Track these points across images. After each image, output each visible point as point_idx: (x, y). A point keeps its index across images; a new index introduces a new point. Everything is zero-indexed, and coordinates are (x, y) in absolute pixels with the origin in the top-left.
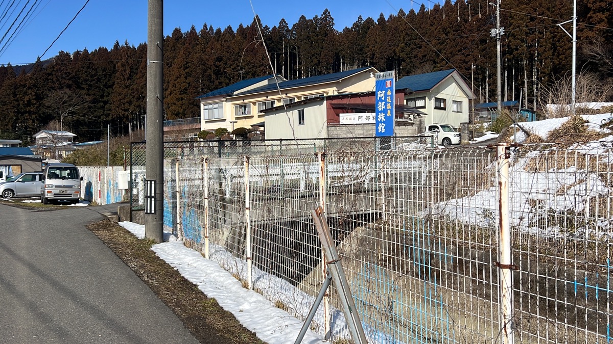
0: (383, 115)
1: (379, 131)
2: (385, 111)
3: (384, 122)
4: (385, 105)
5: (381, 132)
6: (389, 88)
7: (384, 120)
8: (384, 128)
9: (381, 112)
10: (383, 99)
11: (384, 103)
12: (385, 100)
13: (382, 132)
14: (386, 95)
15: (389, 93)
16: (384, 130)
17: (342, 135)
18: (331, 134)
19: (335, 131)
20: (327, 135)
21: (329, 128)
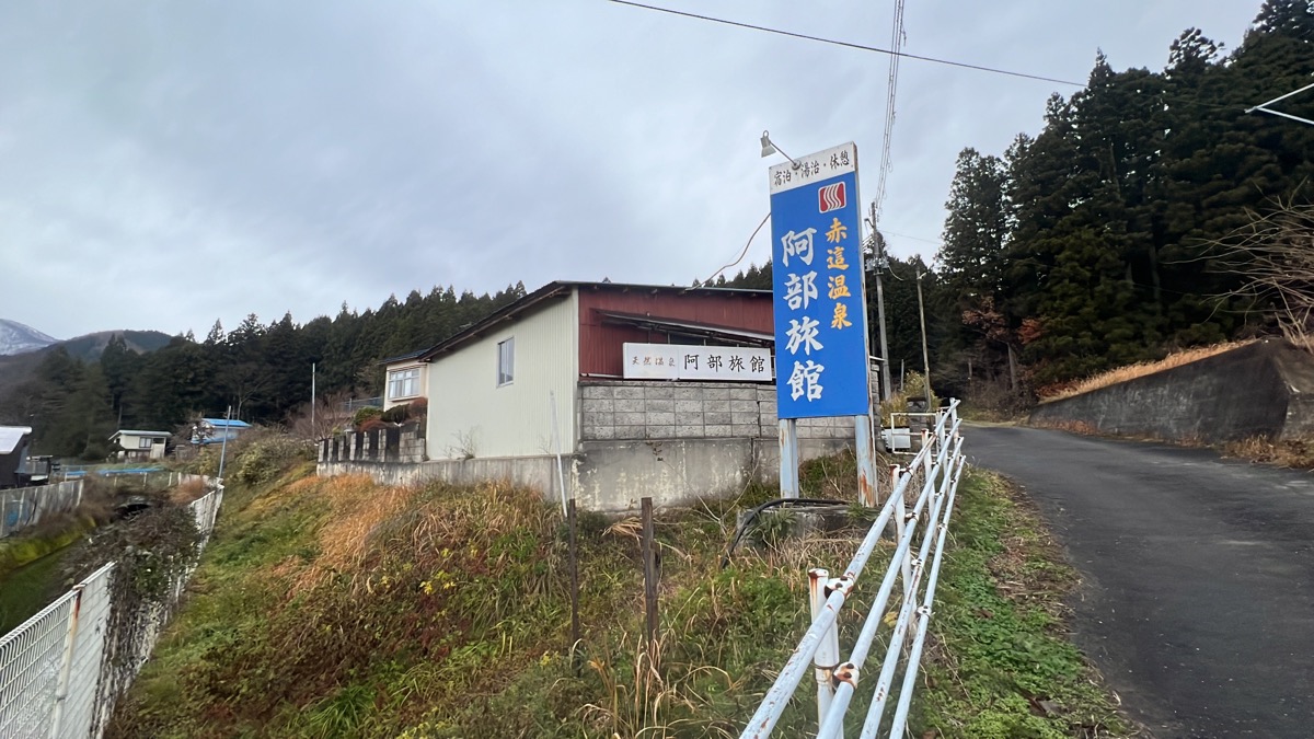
0: (810, 325)
1: (795, 396)
2: (820, 309)
3: (816, 356)
4: (821, 284)
5: (803, 398)
6: (835, 214)
7: (818, 346)
8: (819, 383)
9: (799, 314)
10: (808, 260)
11: (813, 275)
12: (819, 264)
13: (810, 397)
14: (821, 245)
15: (836, 231)
16: (819, 389)
17: (630, 415)
18: (593, 410)
19: (606, 402)
20: (579, 415)
21: (587, 390)
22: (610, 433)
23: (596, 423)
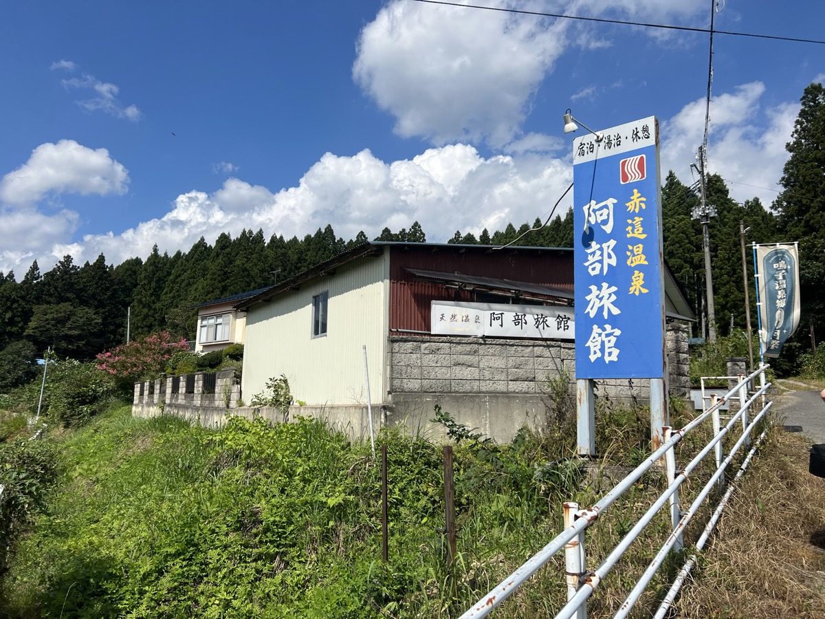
0: (607, 290)
1: (593, 358)
2: (618, 276)
3: (613, 320)
4: (620, 251)
5: (600, 360)
6: (636, 185)
7: (616, 311)
8: (616, 346)
9: (598, 281)
10: (608, 228)
11: (612, 243)
12: (619, 232)
13: (607, 359)
14: (622, 215)
15: (636, 202)
16: (616, 352)
17: (437, 369)
18: (402, 363)
19: (414, 356)
20: (388, 368)
21: (396, 345)
22: (417, 386)
23: (404, 376)
